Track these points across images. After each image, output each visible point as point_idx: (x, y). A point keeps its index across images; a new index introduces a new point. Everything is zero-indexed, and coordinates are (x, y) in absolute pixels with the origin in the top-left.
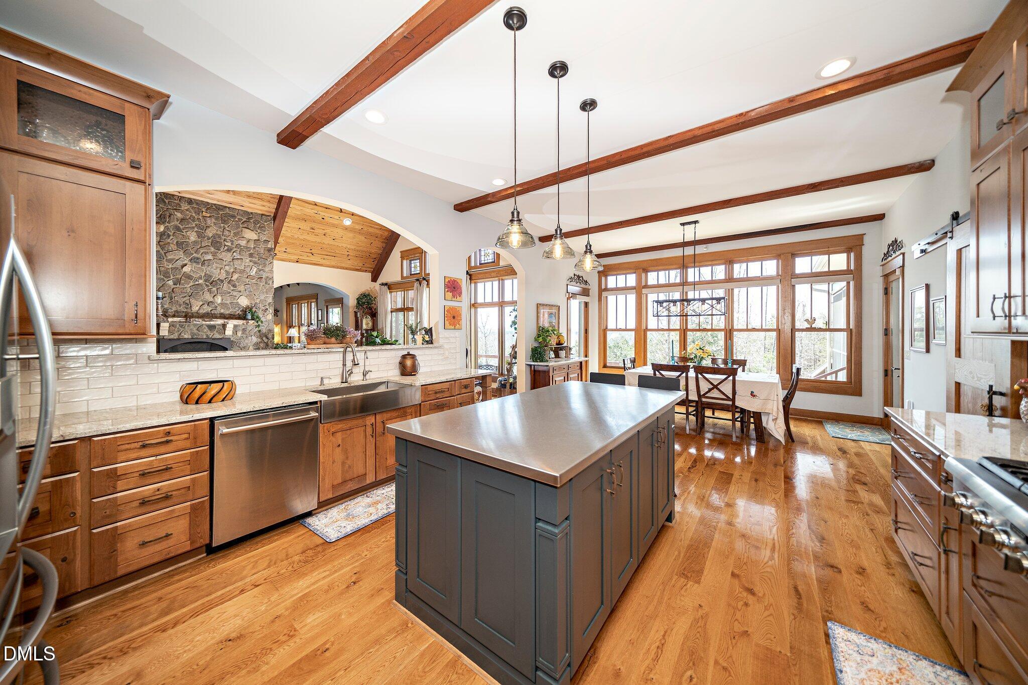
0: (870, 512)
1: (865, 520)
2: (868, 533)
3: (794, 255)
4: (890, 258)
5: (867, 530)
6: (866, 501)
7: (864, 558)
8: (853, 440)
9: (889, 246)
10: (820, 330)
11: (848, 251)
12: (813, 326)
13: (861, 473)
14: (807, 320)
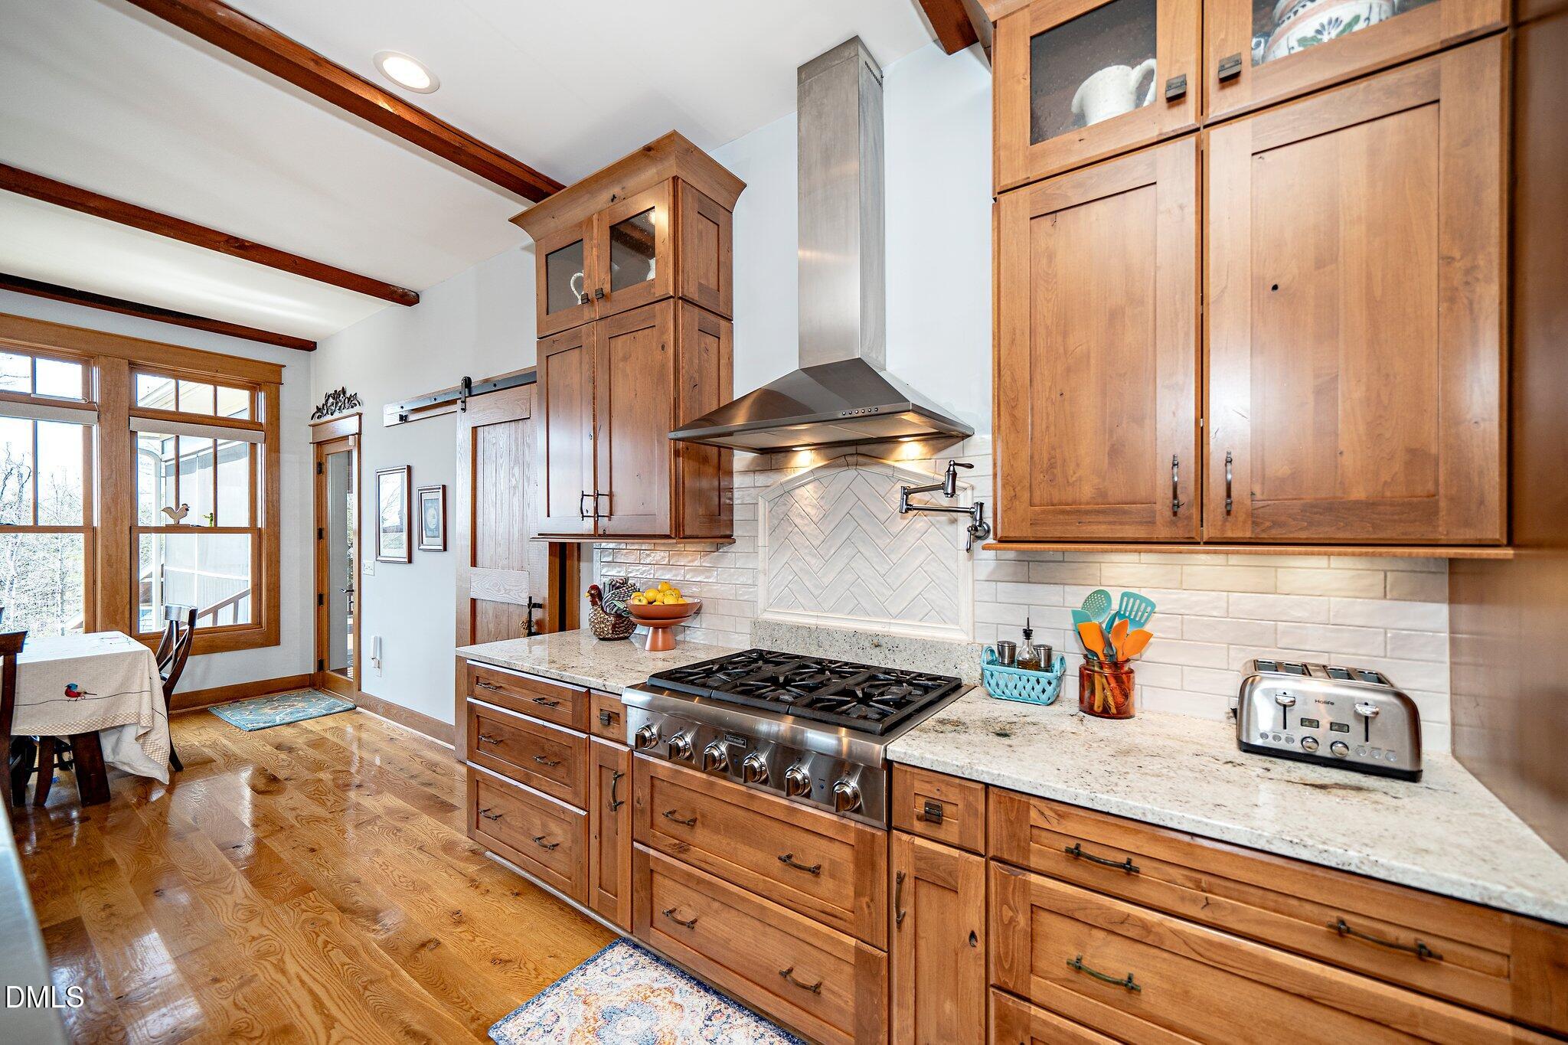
0: (399, 825)
1: (402, 840)
2: (421, 856)
3: (134, 367)
4: (329, 417)
5: (416, 853)
6: (380, 811)
7: (445, 896)
8: (288, 724)
9: (328, 397)
10: (200, 530)
11: (253, 387)
12: (183, 522)
13: (340, 771)
14: (167, 510)
